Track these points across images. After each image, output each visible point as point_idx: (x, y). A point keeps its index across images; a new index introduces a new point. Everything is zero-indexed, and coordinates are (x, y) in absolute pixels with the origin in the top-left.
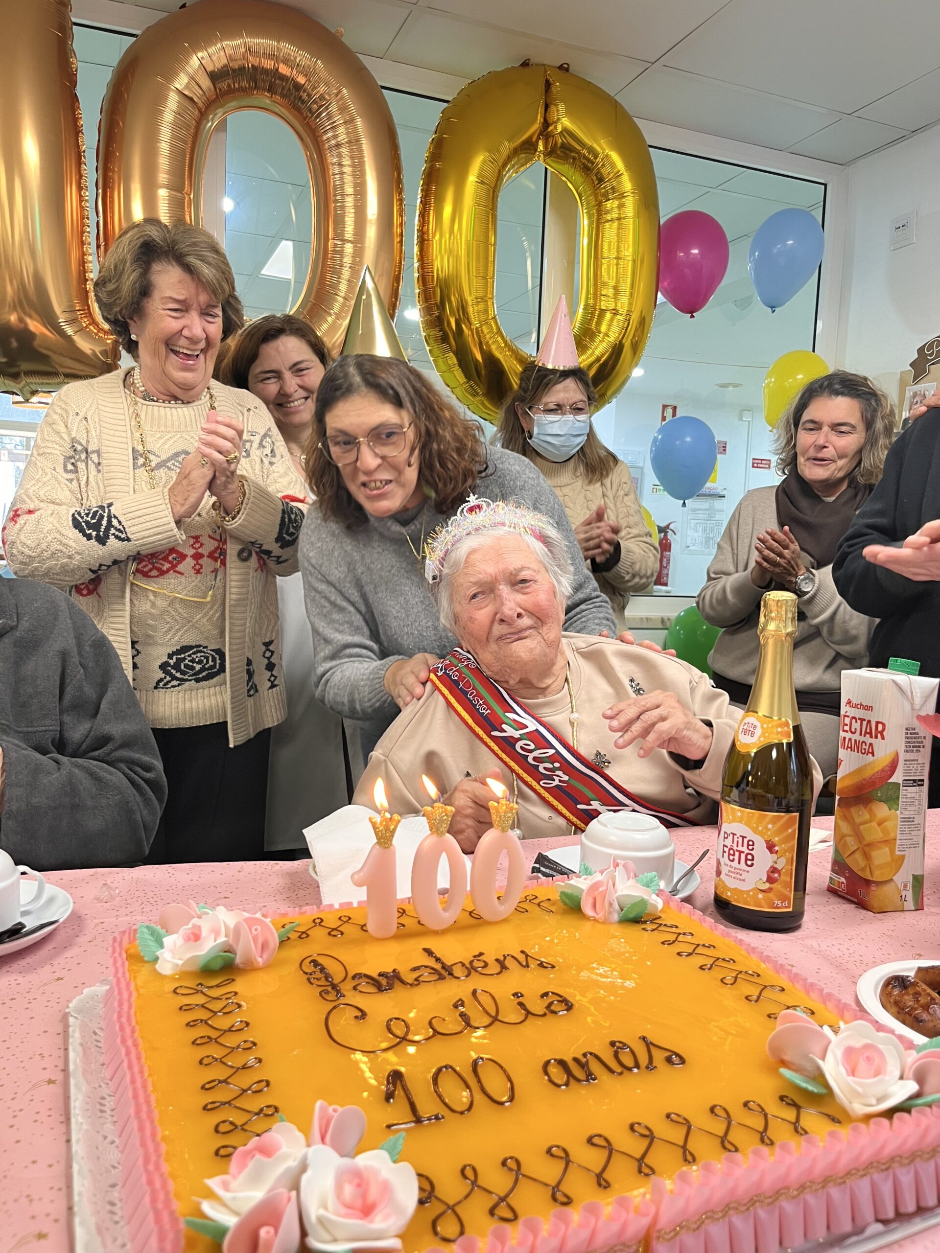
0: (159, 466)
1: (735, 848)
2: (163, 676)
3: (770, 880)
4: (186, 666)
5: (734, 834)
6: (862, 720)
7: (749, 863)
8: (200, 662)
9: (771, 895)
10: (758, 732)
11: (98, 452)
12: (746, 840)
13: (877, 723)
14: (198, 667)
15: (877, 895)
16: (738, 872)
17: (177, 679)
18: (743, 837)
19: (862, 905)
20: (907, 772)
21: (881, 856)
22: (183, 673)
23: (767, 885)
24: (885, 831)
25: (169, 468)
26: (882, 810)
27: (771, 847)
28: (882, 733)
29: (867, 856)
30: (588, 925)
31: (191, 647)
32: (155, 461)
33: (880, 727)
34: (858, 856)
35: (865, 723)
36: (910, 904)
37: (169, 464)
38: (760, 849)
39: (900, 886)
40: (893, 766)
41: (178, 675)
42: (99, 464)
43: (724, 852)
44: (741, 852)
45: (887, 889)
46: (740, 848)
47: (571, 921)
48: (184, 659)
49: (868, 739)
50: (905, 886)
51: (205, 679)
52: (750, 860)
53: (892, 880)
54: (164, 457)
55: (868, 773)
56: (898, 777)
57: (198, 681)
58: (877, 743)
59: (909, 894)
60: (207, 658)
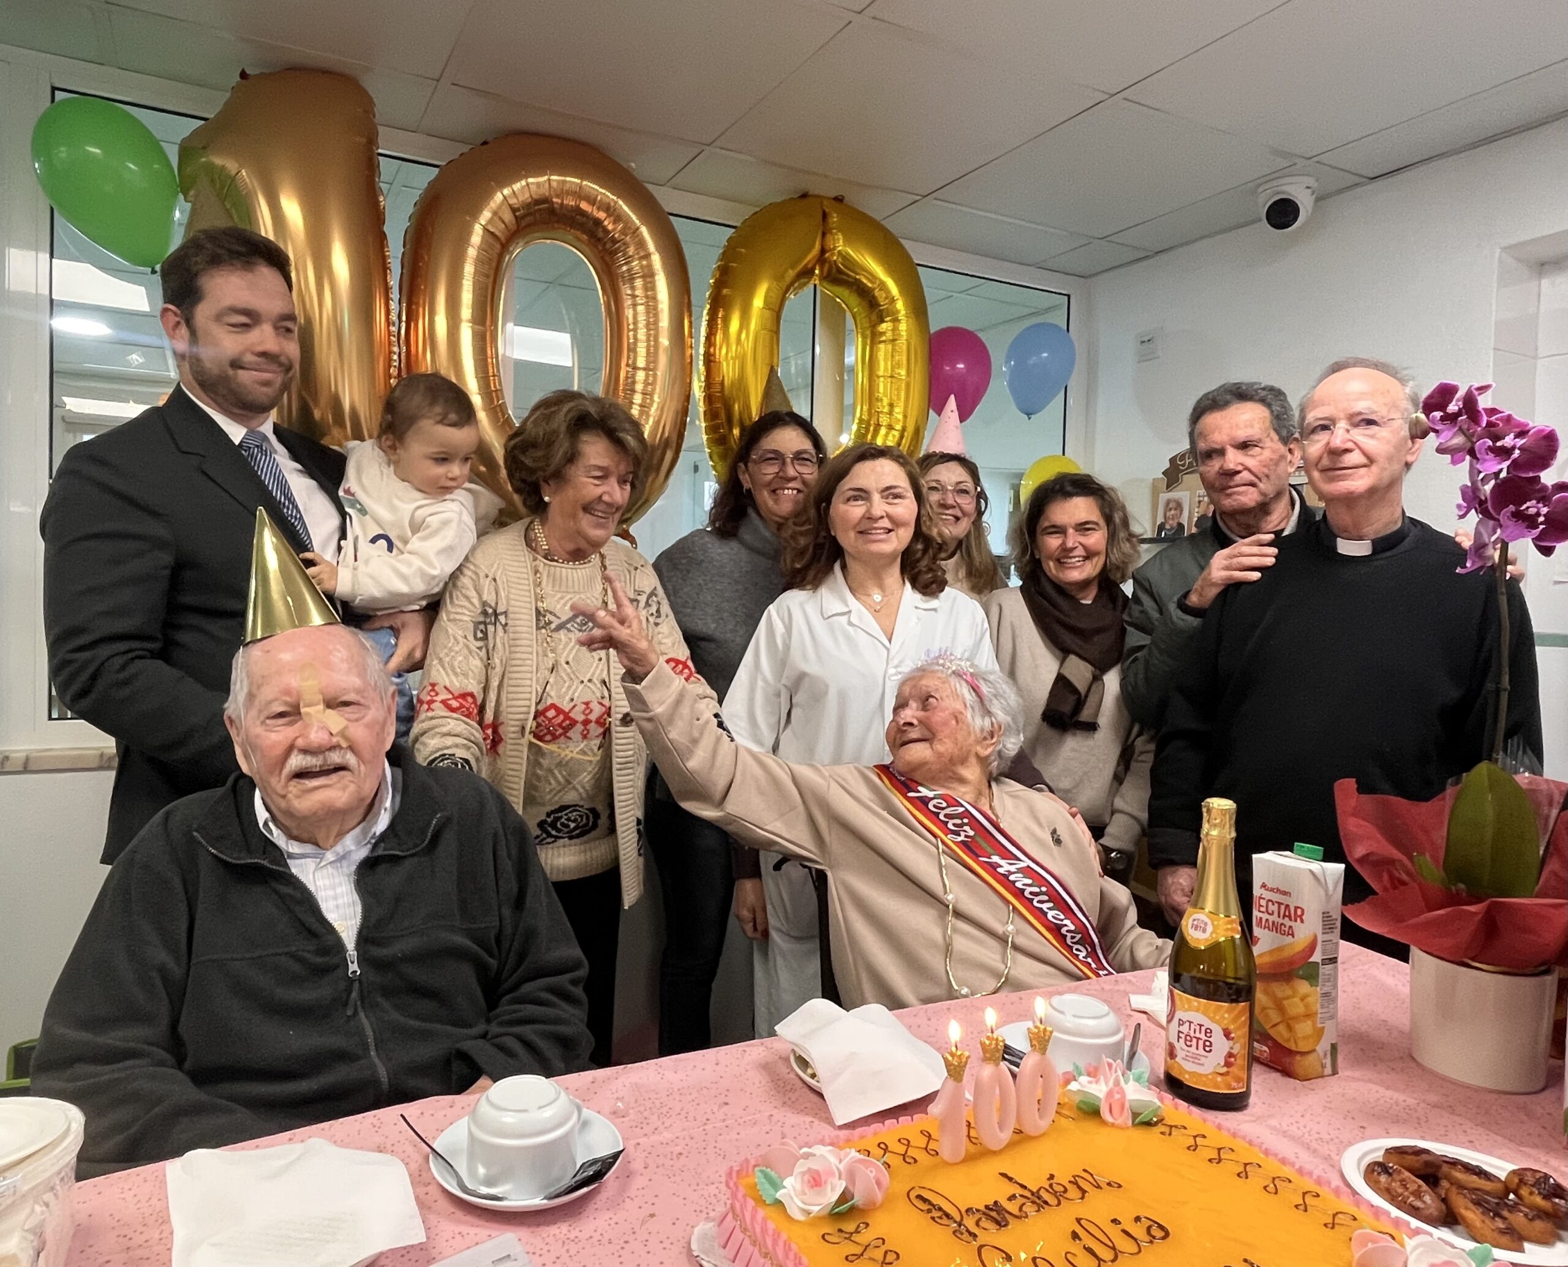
0: (559, 628)
1: (1192, 1034)
2: (539, 832)
3: (1228, 1064)
4: (563, 824)
5: (1190, 1022)
6: (1280, 904)
7: (1207, 1049)
8: (575, 821)
9: (1228, 1078)
10: (1210, 929)
11: (505, 613)
12: (1203, 1029)
13: (1296, 908)
14: (572, 825)
15: (1302, 1064)
16: (1195, 1058)
17: (552, 836)
18: (1201, 1026)
19: (1287, 1073)
20: (1324, 953)
21: (1304, 1028)
22: (559, 831)
23: (1225, 1069)
24: (1307, 1006)
25: (569, 630)
26: (1303, 987)
27: (1227, 1034)
28: (1301, 917)
29: (1290, 1028)
30: (1105, 1131)
31: (568, 807)
32: (556, 623)
33: (1299, 912)
34: (1282, 1028)
35: (1283, 907)
36: (1328, 1070)
37: (569, 626)
39: (1321, 1054)
40: (1312, 948)
41: (554, 833)
42: (506, 624)
43: (1179, 1037)
44: (1198, 1039)
45: (1311, 1058)
46: (1197, 1035)
47: (1090, 1126)
48: (561, 817)
49: (1287, 921)
50: (1325, 1055)
51: (578, 836)
52: (1208, 1047)
53: (1314, 1050)
54: (564, 618)
55: (1287, 954)
56: (1317, 957)
57: (571, 838)
58: (1297, 925)
59: (1328, 1061)
60: (581, 816)
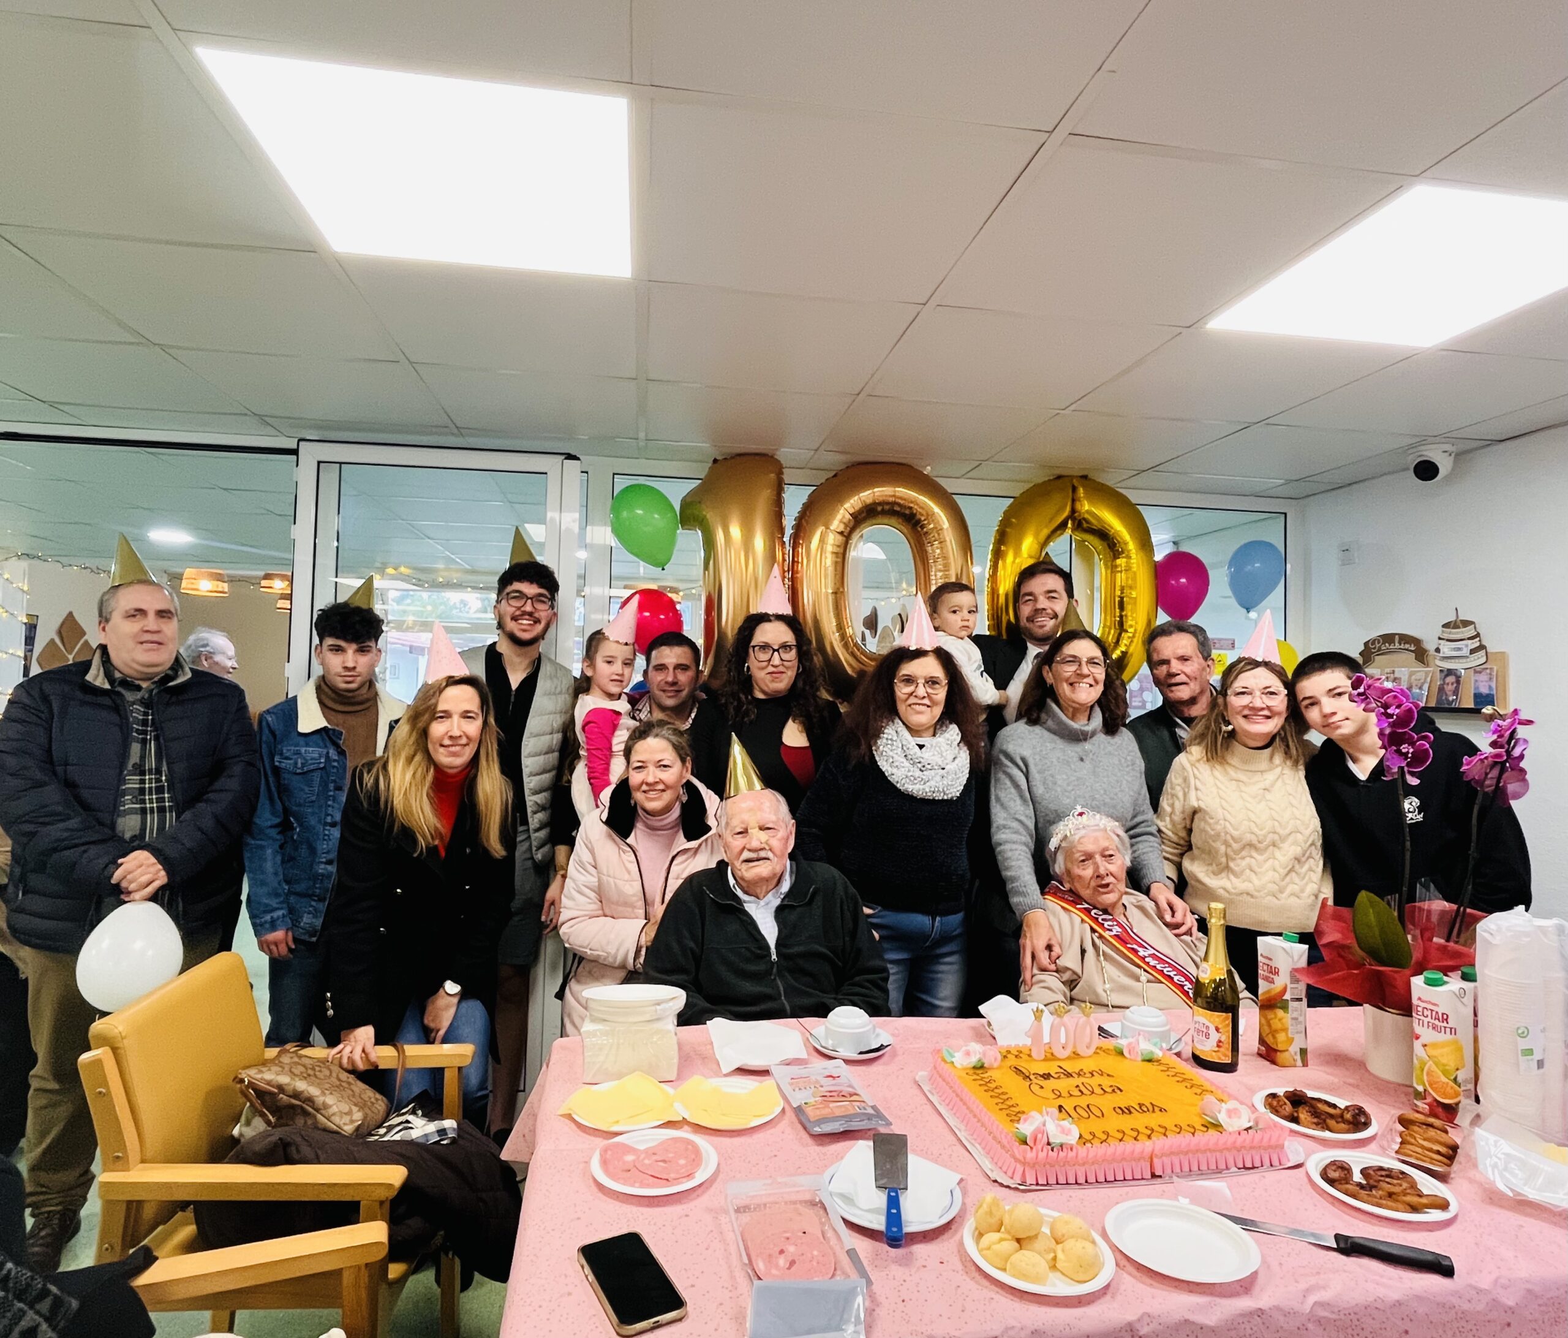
1: (1201, 1030)
3: (1218, 1046)
5: (1201, 1024)
6: (1269, 966)
9: (1218, 1054)
10: (1209, 972)
12: (1207, 1027)
13: (1275, 968)
16: (1202, 1041)
18: (1204, 1024)
20: (1292, 994)
21: (1281, 1037)
23: (1217, 1049)
24: (1282, 1024)
26: (1280, 1013)
27: (1217, 1029)
28: (1278, 972)
29: (1274, 1037)
30: (1126, 1062)
33: (1277, 969)
34: (1270, 1036)
36: (1299, 1063)
38: (1212, 1031)
39: (1293, 1053)
40: (1284, 990)
43: (1195, 1031)
44: (1203, 1032)
45: (1286, 1054)
47: (1120, 1058)
49: (1272, 976)
50: (1296, 1053)
52: (1207, 1036)
53: (1287, 1050)
55: (1273, 993)
56: (1287, 996)
58: (1275, 977)
59: (1298, 1057)
